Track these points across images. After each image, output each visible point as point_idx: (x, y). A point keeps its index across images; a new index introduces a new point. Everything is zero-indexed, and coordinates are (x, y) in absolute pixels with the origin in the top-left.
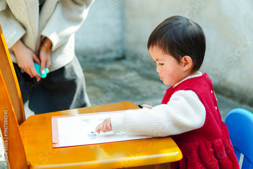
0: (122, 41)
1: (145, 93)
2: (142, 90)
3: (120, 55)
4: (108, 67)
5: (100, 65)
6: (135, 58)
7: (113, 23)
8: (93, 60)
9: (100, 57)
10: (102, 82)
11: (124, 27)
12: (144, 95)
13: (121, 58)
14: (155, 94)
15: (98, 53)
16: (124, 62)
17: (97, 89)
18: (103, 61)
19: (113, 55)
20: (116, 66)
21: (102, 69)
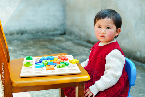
0: (64, 24)
1: (76, 52)
2: (74, 51)
3: (62, 32)
4: (56, 38)
5: (51, 38)
6: (71, 34)
7: (59, 14)
8: (47, 35)
9: (51, 33)
10: (52, 47)
11: (65, 17)
12: (75, 53)
13: (63, 34)
14: (81, 53)
15: (50, 31)
16: (65, 36)
17: (49, 50)
18: (53, 35)
19: (59, 32)
20: (60, 38)
21: (53, 40)
